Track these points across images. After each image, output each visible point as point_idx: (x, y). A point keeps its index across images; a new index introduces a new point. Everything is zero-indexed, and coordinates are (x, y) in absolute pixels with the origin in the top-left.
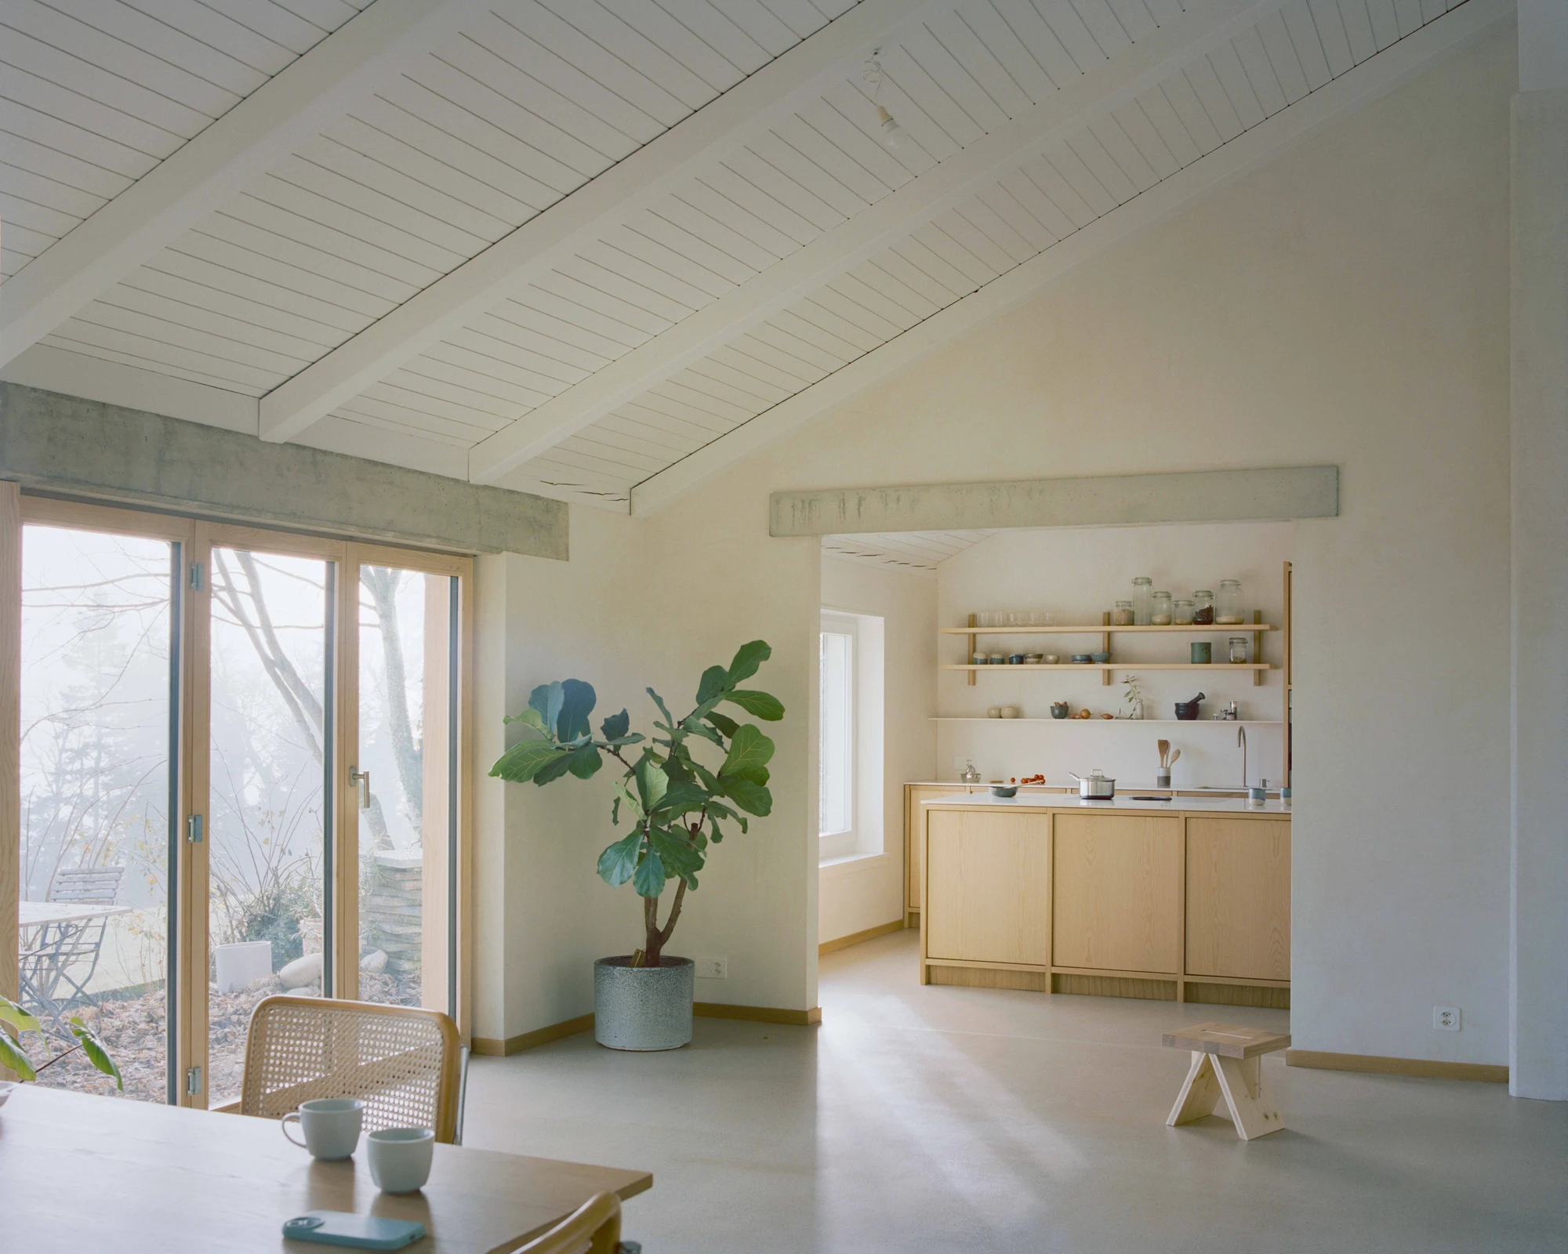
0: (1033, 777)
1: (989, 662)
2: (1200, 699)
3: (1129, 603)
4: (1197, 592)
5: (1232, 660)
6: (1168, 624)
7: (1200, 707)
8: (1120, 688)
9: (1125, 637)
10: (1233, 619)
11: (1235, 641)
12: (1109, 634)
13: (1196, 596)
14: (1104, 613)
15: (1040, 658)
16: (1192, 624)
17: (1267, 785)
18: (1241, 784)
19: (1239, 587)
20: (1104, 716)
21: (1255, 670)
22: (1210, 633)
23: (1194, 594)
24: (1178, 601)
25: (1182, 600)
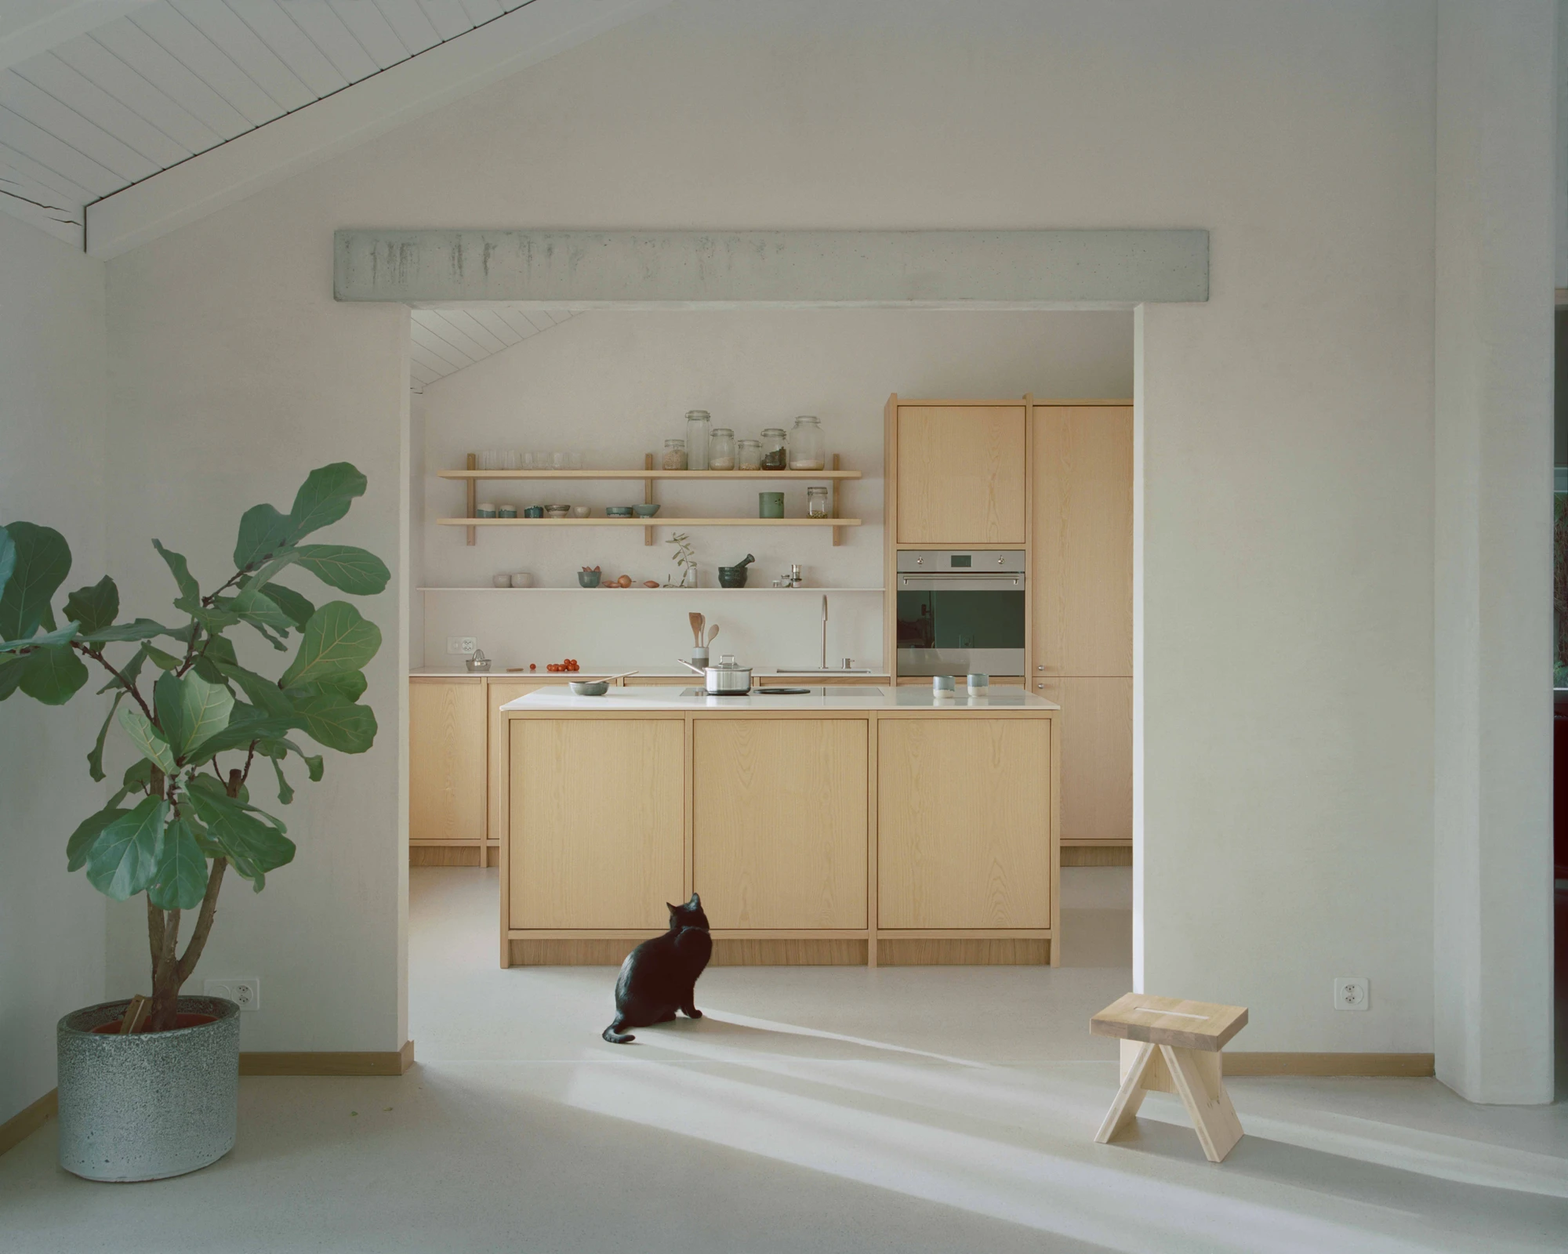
0: (561, 662)
1: (496, 515)
2: (750, 562)
3: (682, 443)
4: (766, 430)
5: (811, 514)
6: (731, 468)
7: (748, 573)
8: (665, 549)
9: (674, 488)
10: (811, 464)
11: (814, 491)
12: (652, 480)
13: (765, 435)
14: (646, 455)
15: (566, 510)
16: (759, 469)
17: (851, 666)
18: (818, 665)
19: (818, 425)
20: (649, 584)
21: (834, 526)
22: (783, 481)
23: (762, 433)
24: (745, 441)
25: (750, 441)
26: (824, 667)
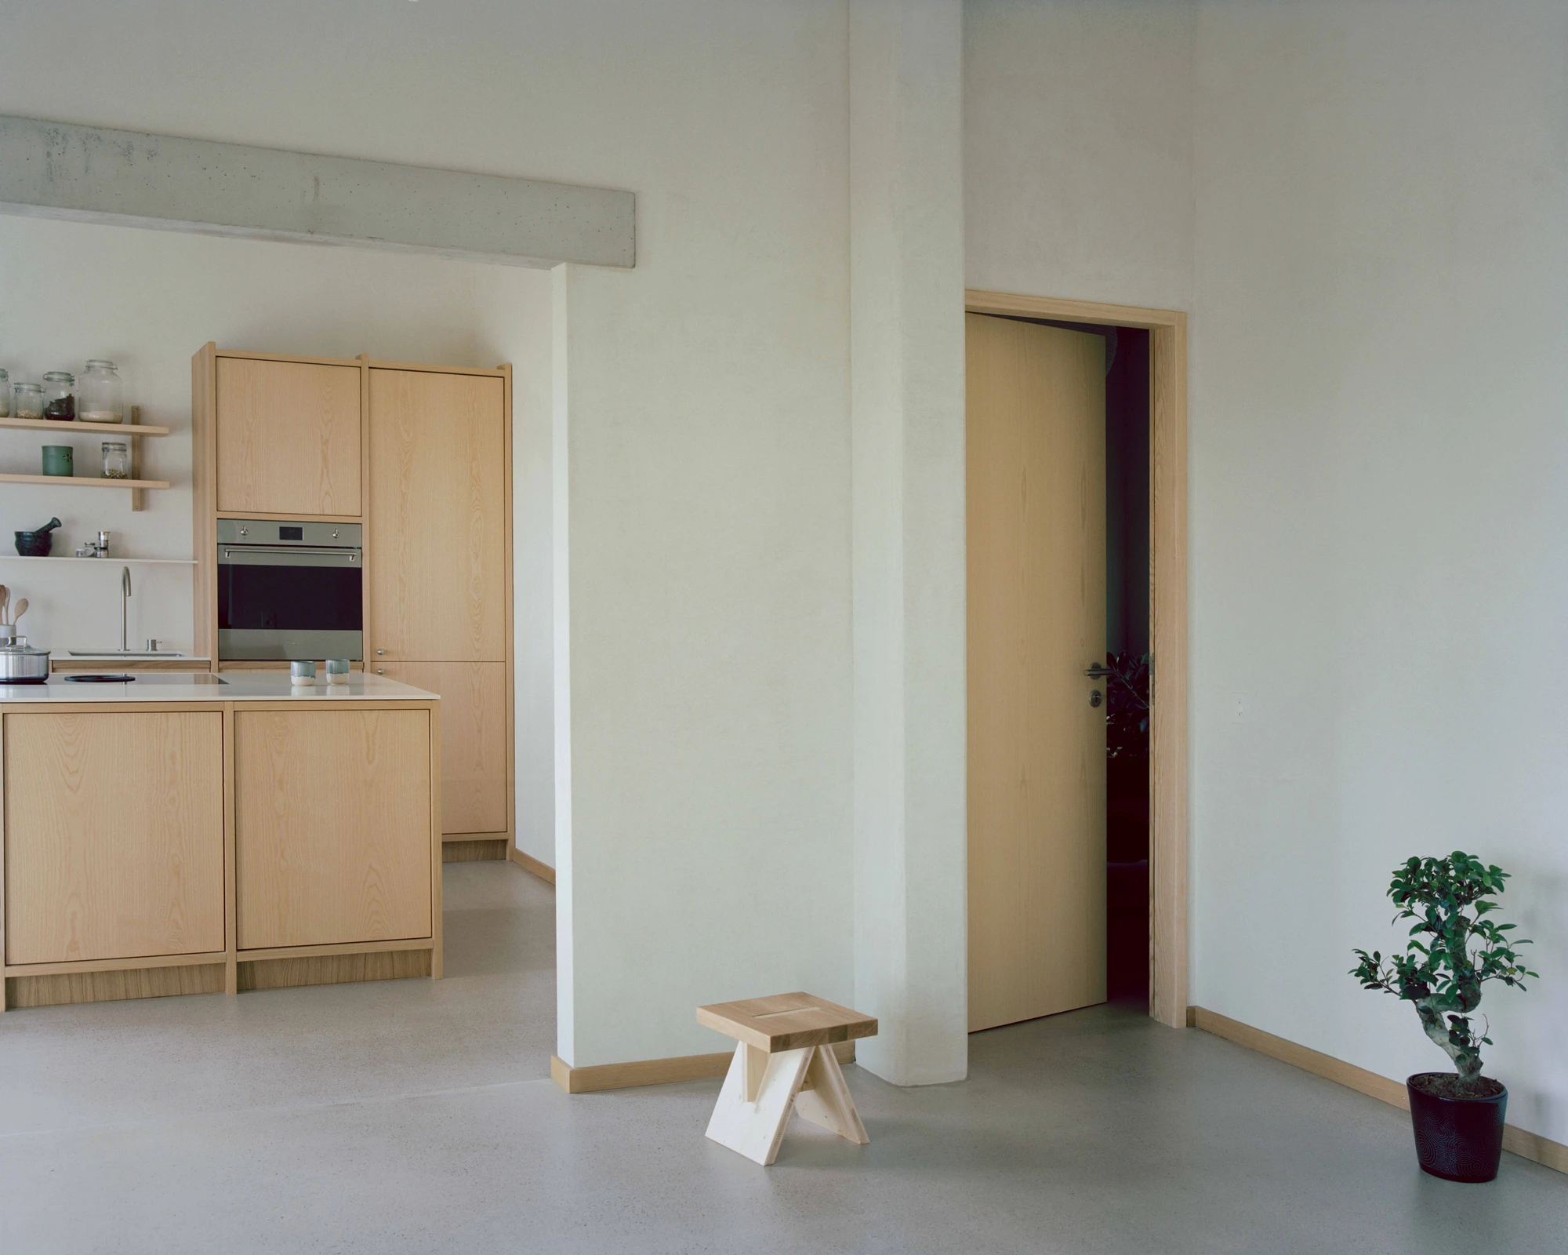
2: (55, 526)
4: (50, 373)
5: (106, 473)
6: (6, 416)
7: (53, 539)
10: (106, 415)
11: (111, 447)
13: (48, 379)
16: (42, 418)
17: (157, 648)
18: (116, 646)
19: (115, 371)
21: (134, 488)
22: (70, 434)
23: (46, 377)
24: (23, 384)
25: (28, 384)
26: (125, 649)
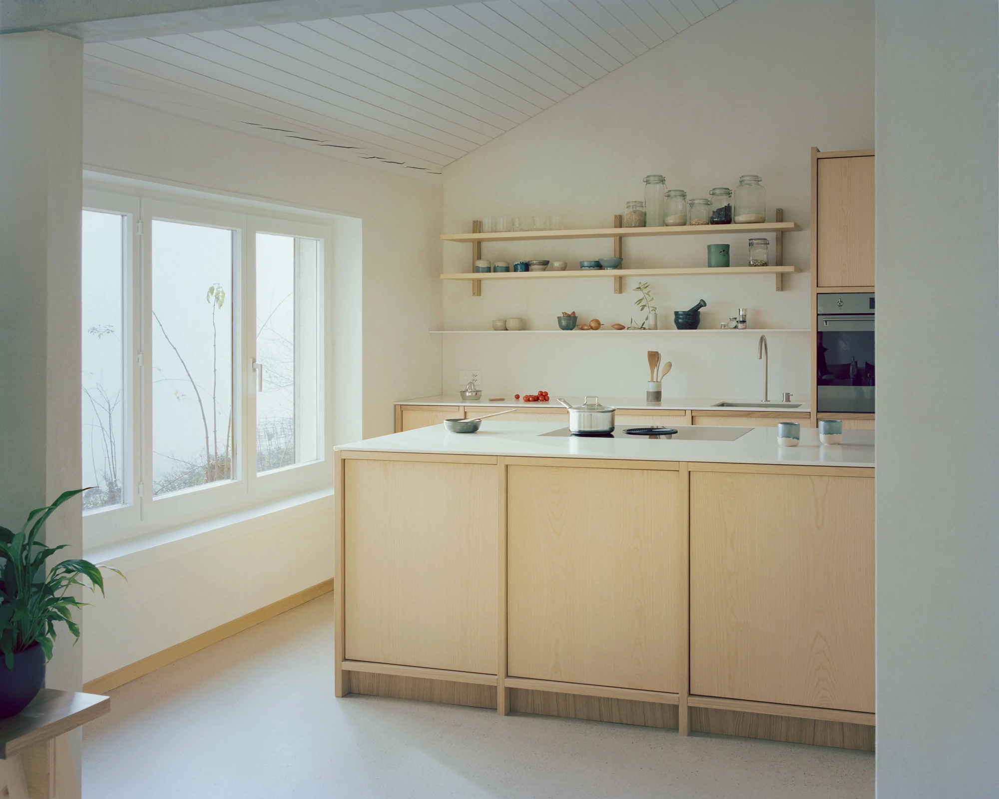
0: (536, 394)
1: (492, 269)
2: (701, 306)
3: (641, 204)
4: (714, 190)
5: (752, 263)
6: (684, 224)
7: (700, 316)
8: (632, 295)
10: (753, 218)
11: (754, 242)
12: (621, 237)
13: (713, 194)
14: (616, 216)
15: (545, 264)
16: (708, 224)
17: (791, 400)
18: (759, 398)
19: (759, 183)
20: (616, 327)
21: (777, 273)
22: (729, 234)
23: (711, 192)
24: (694, 200)
25: (698, 199)
26: (767, 400)
